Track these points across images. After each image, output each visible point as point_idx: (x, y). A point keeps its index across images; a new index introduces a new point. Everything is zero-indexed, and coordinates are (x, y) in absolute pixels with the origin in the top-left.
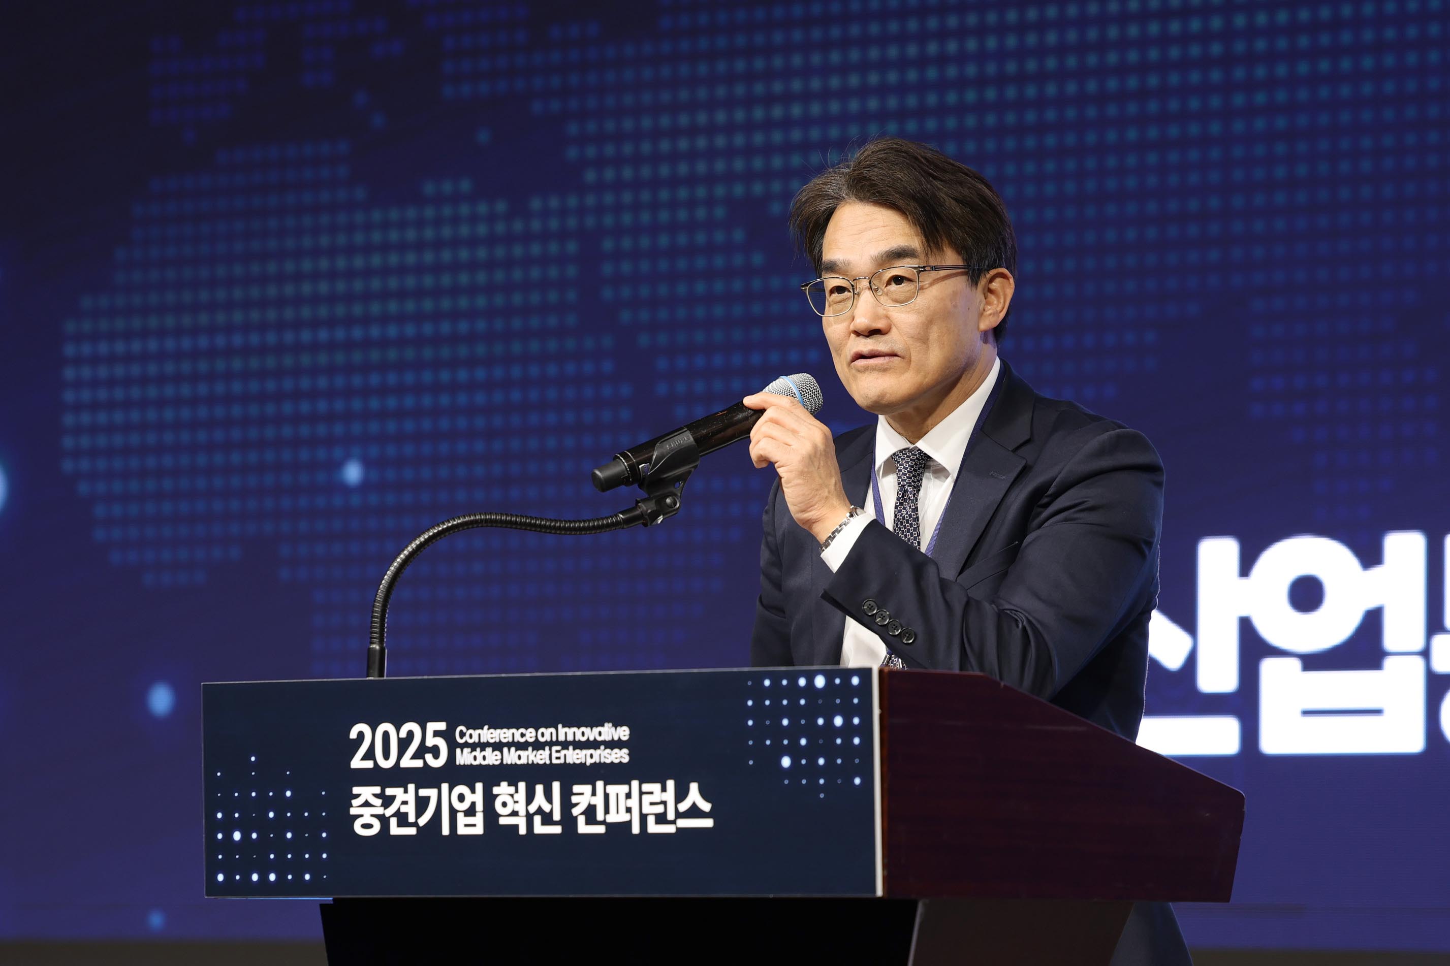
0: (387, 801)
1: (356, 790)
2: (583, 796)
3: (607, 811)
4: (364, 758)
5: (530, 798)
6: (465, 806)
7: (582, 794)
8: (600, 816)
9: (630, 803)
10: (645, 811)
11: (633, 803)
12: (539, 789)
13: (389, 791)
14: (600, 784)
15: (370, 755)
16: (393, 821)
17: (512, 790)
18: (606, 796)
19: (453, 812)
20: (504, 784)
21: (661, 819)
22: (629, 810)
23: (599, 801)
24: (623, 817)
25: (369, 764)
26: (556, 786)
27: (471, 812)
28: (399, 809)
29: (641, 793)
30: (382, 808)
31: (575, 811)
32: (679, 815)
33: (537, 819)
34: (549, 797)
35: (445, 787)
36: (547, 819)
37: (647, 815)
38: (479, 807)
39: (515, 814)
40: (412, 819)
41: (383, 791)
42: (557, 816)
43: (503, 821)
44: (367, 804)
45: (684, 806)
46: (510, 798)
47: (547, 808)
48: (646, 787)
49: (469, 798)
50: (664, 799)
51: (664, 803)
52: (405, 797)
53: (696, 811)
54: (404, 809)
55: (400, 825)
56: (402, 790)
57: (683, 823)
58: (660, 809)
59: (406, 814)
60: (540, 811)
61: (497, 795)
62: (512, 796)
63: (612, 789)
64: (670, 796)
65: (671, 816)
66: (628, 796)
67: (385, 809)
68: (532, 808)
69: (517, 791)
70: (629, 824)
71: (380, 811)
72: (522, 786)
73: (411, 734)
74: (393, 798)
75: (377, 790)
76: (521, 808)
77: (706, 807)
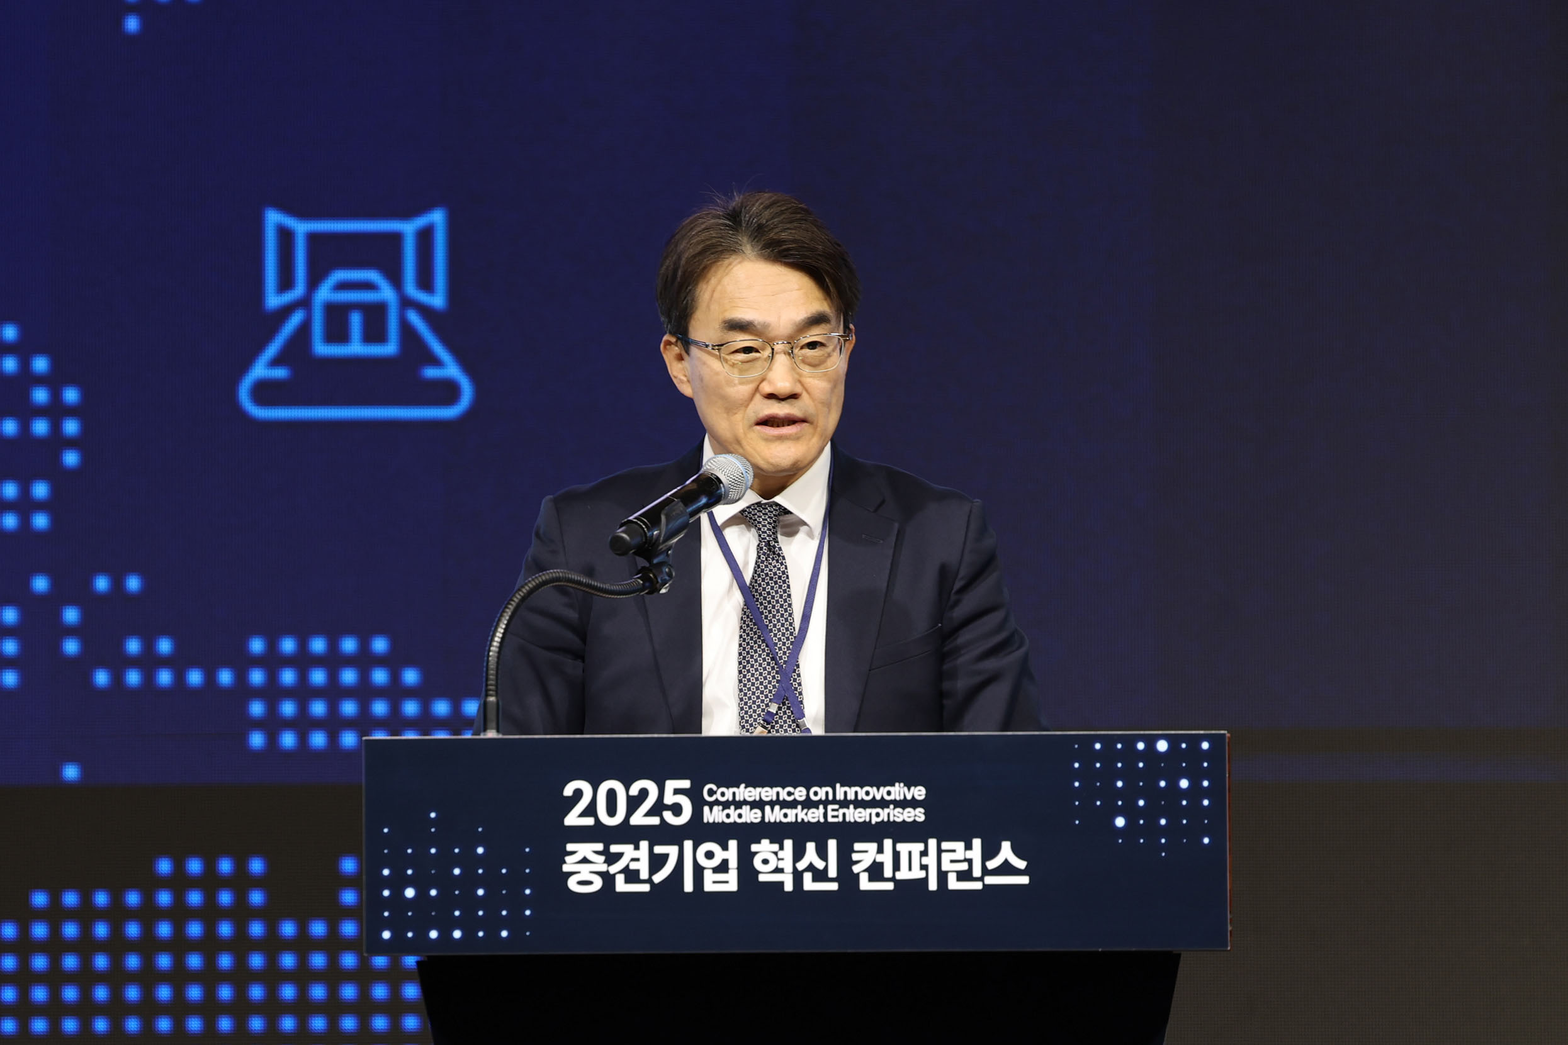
0: (612, 859)
1: (570, 847)
2: (865, 854)
3: (896, 867)
4: (583, 814)
5: (798, 854)
6: (716, 862)
7: (866, 852)
8: (888, 872)
9: (925, 861)
10: (944, 868)
11: (931, 860)
12: (811, 847)
13: (615, 848)
14: (888, 843)
15: (591, 810)
16: (620, 879)
17: (776, 847)
18: (896, 856)
19: (698, 871)
20: (765, 842)
21: (964, 876)
22: (924, 867)
23: (887, 858)
24: (917, 874)
25: (589, 821)
26: (832, 845)
27: (723, 867)
28: (628, 866)
29: (940, 851)
30: (606, 865)
31: (856, 869)
32: (986, 872)
33: (808, 877)
34: (822, 853)
35: (688, 845)
36: (820, 875)
37: (946, 873)
38: (733, 864)
39: (778, 870)
40: (644, 875)
41: (607, 848)
42: (833, 872)
43: (762, 878)
44: (585, 861)
45: (992, 864)
46: (773, 856)
47: (820, 864)
48: (945, 845)
49: (720, 855)
50: (968, 857)
51: (970, 861)
52: (636, 854)
53: (1006, 869)
54: (633, 866)
55: (627, 881)
56: (631, 847)
57: (990, 880)
58: (964, 866)
59: (637, 872)
60: (811, 868)
61: (756, 853)
62: (776, 853)
63: (903, 848)
64: (976, 853)
65: (977, 872)
66: (924, 853)
67: (609, 865)
68: (801, 866)
69: (781, 848)
70: (925, 880)
71: (603, 868)
72: (788, 844)
73: (644, 793)
74: (619, 856)
75: (600, 847)
76: (787, 865)
77: (1021, 864)
